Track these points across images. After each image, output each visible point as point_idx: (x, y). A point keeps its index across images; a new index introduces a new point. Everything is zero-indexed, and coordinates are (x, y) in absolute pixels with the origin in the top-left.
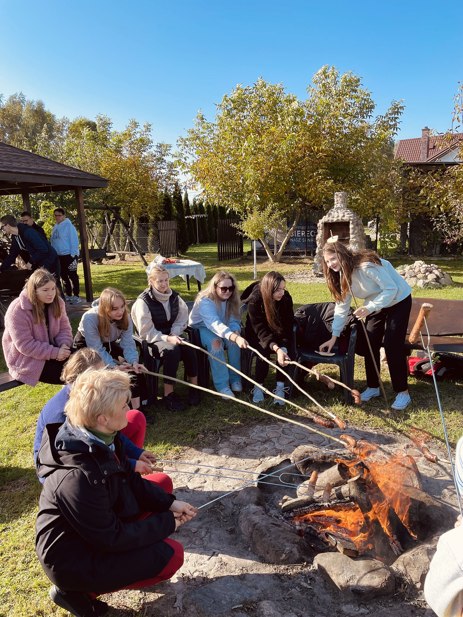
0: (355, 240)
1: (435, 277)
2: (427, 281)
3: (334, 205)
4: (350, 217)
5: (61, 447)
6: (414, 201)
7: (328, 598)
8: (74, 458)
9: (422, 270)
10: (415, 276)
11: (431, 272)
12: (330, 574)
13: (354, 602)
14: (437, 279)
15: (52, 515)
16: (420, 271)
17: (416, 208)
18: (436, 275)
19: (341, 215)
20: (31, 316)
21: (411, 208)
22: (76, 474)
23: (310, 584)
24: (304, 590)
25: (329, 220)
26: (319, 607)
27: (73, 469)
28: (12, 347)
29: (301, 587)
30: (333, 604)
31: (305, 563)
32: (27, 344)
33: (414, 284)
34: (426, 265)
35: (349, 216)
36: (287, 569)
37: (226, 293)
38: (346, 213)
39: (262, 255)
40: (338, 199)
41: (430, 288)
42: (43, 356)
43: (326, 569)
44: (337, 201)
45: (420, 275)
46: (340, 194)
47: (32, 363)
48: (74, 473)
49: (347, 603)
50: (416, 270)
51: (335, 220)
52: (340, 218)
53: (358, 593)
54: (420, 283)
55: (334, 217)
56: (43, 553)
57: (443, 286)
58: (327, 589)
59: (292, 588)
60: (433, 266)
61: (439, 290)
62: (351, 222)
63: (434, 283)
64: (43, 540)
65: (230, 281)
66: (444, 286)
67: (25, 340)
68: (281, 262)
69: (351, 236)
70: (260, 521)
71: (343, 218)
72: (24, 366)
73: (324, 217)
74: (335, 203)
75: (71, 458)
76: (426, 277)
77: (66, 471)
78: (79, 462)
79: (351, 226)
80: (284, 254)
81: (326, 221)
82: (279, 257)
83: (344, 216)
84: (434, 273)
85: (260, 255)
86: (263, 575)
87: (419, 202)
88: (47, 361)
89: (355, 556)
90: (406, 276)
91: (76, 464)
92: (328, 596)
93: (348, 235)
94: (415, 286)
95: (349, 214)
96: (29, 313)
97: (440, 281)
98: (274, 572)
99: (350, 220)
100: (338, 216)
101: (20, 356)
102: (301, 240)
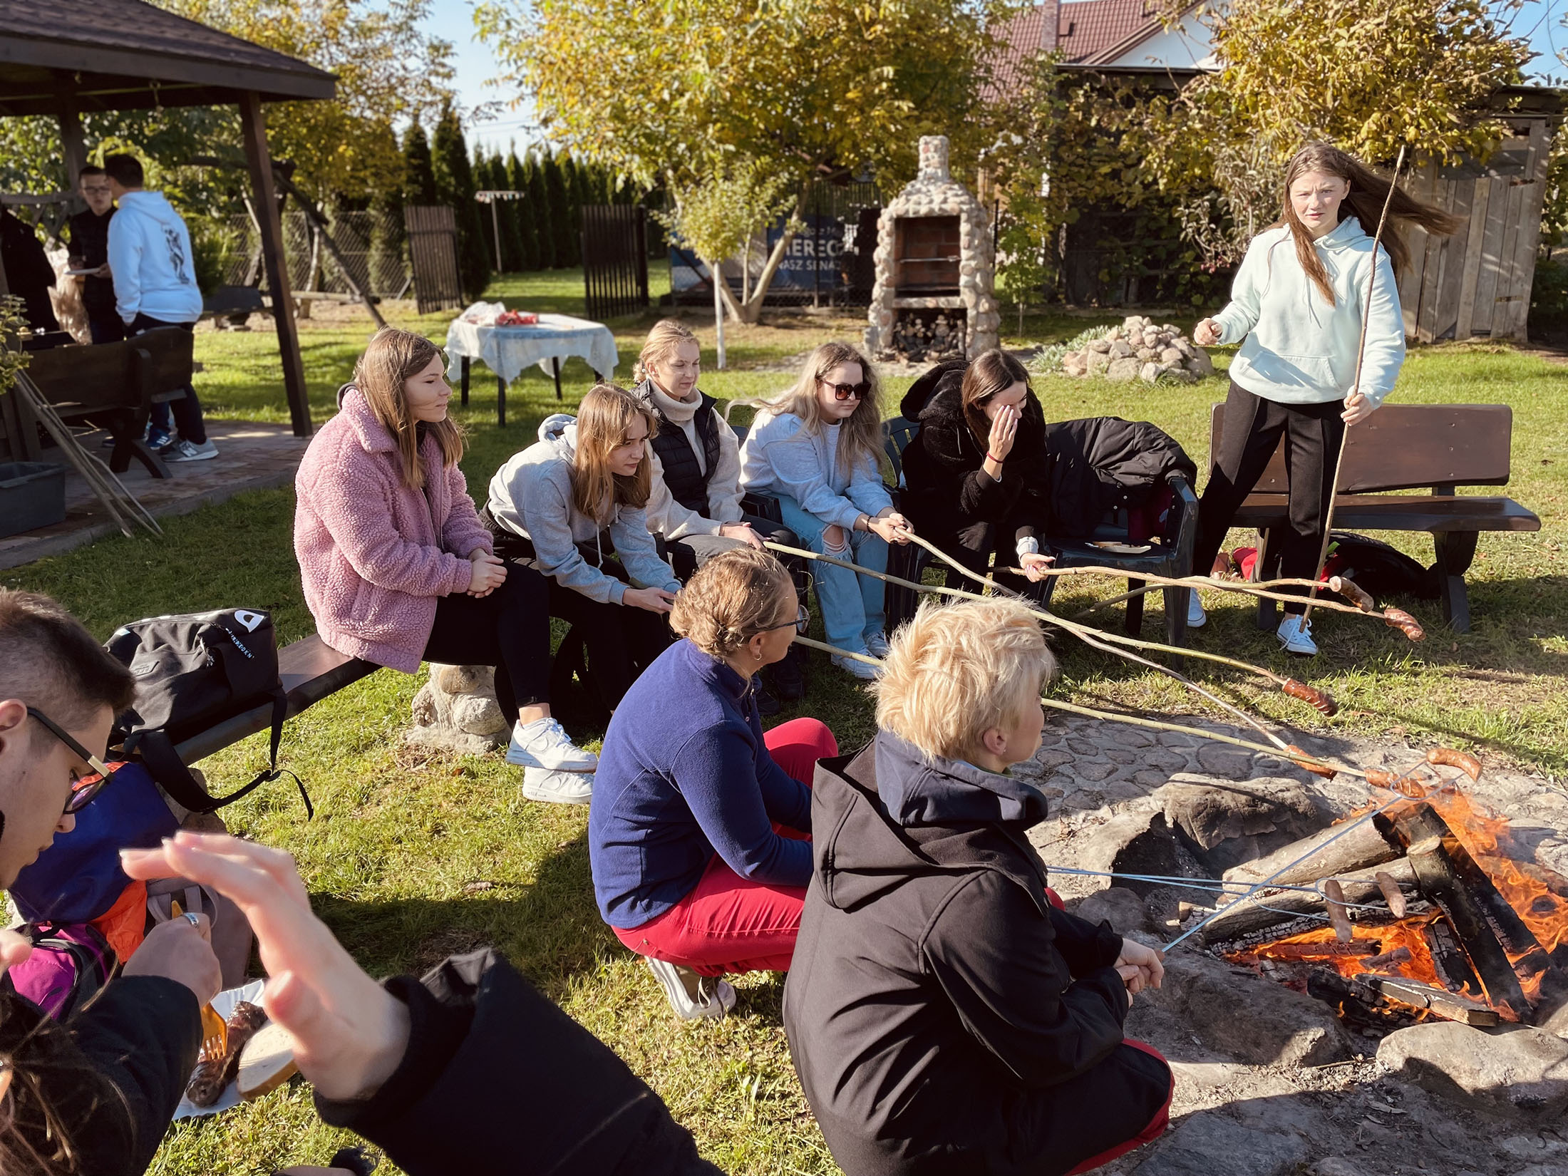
0: (973, 263)
1: (1180, 357)
2: (1163, 367)
3: (918, 170)
4: (962, 203)
5: (919, 816)
6: (1082, 166)
7: (1456, 1129)
8: (972, 842)
9: (1149, 339)
10: (1133, 355)
11: (1168, 345)
12: (1454, 1074)
13: (1522, 1128)
14: (1185, 361)
15: (894, 1007)
16: (1142, 342)
17: (1089, 184)
18: (1181, 351)
19: (938, 199)
20: (390, 471)
21: (1076, 184)
22: (985, 885)
23: (1394, 1105)
24: (1389, 1120)
25: (907, 212)
26: (1449, 1153)
27: (973, 875)
28: (333, 565)
29: (1377, 1113)
30: (1473, 1141)
31: (1360, 1057)
32: (389, 552)
33: (1133, 373)
34: (1155, 328)
35: (958, 200)
36: (1320, 1077)
37: (847, 403)
38: (950, 193)
39: (702, 305)
40: (930, 155)
41: (1171, 383)
42: (434, 589)
43: (1438, 1064)
44: (927, 159)
45: (1143, 353)
46: (936, 141)
47: (403, 607)
48: (979, 884)
49: (1506, 1134)
50: (1134, 340)
51: (923, 210)
52: (936, 207)
53: (1531, 1108)
54: (1148, 372)
55: (919, 204)
56: (873, 1111)
57: (1199, 378)
58: (1440, 1110)
59: (1358, 1118)
60: (1168, 330)
61: (1192, 387)
62: (964, 217)
63: (1178, 371)
64: (868, 1079)
65: (859, 368)
66: (1201, 377)
67: (380, 543)
68: (761, 322)
69: (964, 254)
70: (1204, 970)
71: (944, 206)
72: (378, 619)
73: (895, 201)
74: (922, 164)
75: (962, 845)
76: (1157, 358)
77: (953, 880)
78: (986, 852)
79: (964, 228)
80: (768, 301)
81: (901, 212)
82: (755, 310)
83: (945, 201)
84: (1175, 346)
85: (696, 305)
86: (1274, 1099)
87: (1094, 168)
88: (440, 599)
89: (1492, 1024)
90: (1111, 355)
91: (982, 859)
92: (1452, 1124)
93: (956, 251)
94: (1136, 378)
95: (957, 195)
96: (384, 462)
97: (1190, 366)
98: (1295, 1088)
99: (961, 211)
100: (931, 202)
101: (362, 588)
102: (804, 265)
